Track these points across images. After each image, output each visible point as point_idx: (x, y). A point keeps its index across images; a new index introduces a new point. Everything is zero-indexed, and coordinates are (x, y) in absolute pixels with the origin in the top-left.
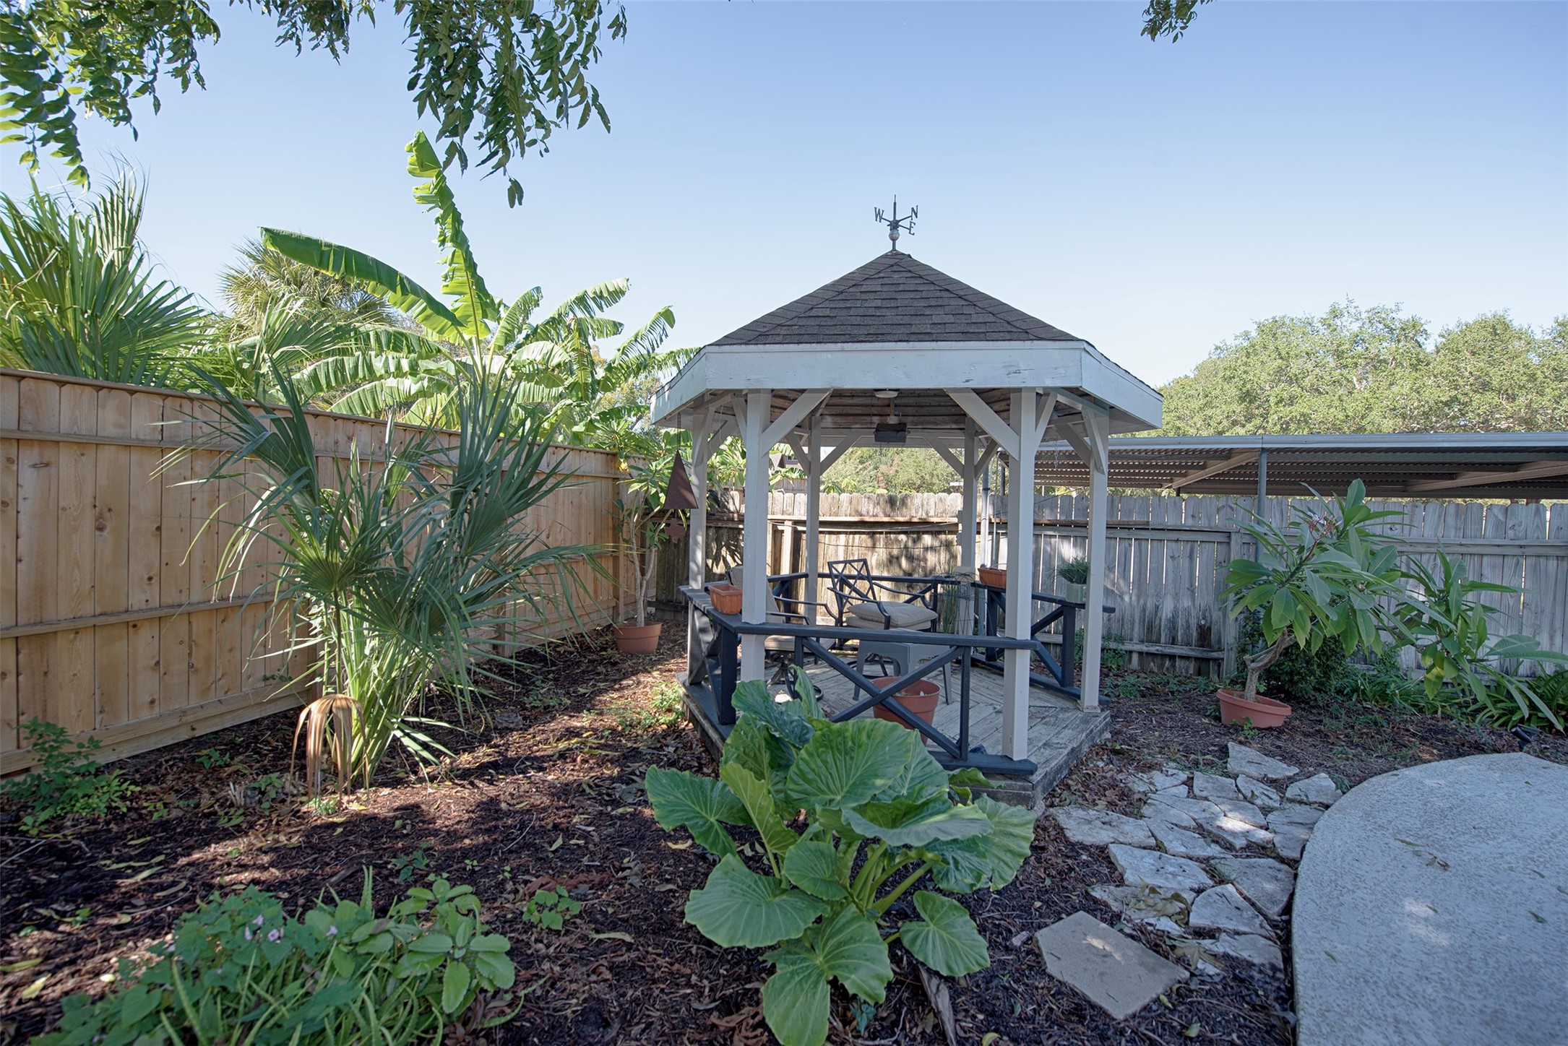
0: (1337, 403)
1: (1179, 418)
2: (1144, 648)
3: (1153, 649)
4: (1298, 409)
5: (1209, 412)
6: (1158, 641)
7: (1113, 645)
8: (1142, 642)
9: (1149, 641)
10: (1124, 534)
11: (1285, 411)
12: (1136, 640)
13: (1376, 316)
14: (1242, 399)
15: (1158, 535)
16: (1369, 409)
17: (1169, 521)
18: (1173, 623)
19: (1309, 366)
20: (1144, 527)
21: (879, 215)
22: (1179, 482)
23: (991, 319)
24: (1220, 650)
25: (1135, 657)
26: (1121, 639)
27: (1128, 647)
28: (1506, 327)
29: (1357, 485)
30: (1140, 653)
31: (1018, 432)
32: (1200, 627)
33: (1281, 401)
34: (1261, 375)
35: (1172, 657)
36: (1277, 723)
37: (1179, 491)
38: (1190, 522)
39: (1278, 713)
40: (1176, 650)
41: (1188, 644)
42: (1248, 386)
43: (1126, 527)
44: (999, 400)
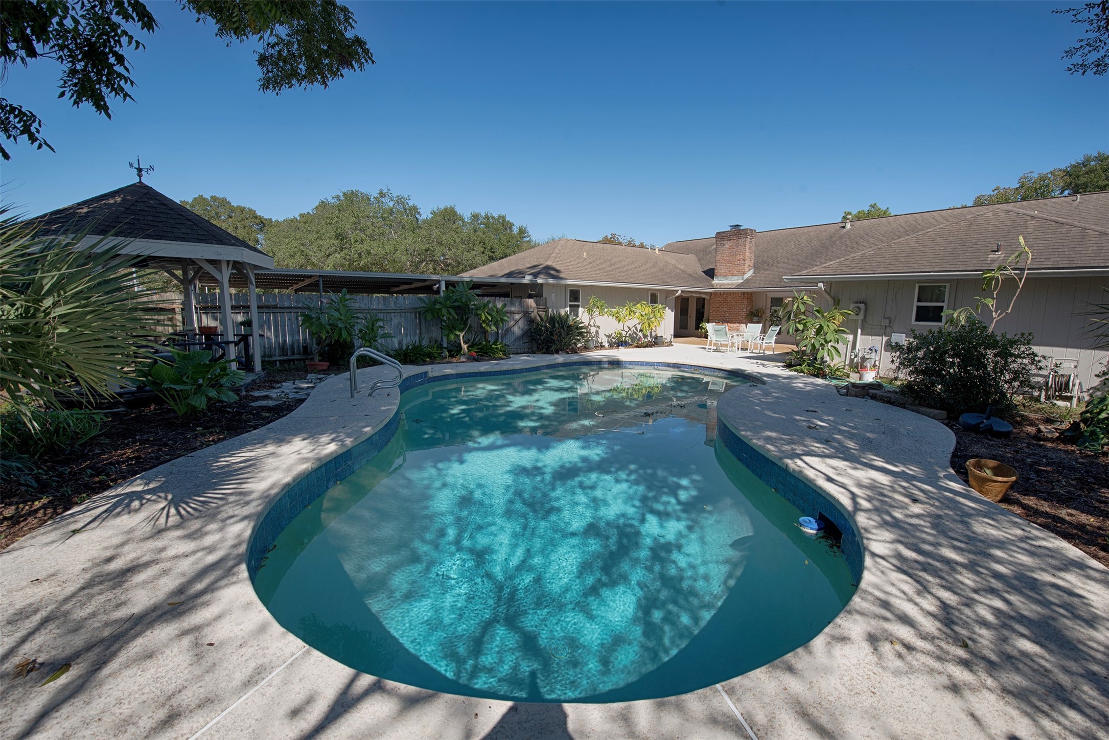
0: (381, 245)
1: (302, 245)
2: (281, 358)
3: (285, 358)
4: (365, 246)
5: (321, 243)
6: (287, 355)
7: (267, 359)
8: (280, 356)
9: (283, 355)
10: (267, 310)
11: (359, 247)
12: (277, 355)
13: (400, 201)
14: (337, 237)
15: (282, 310)
16: (396, 250)
17: (286, 304)
18: (292, 346)
19: (369, 224)
20: (275, 307)
21: (131, 165)
22: (295, 287)
23: (206, 233)
24: (312, 354)
25: (278, 363)
26: (271, 356)
27: (274, 359)
28: (455, 213)
29: (344, 290)
30: (280, 361)
31: (221, 273)
32: (303, 346)
33: (357, 241)
34: (347, 225)
35: (293, 360)
36: (326, 368)
37: (296, 291)
38: (295, 304)
39: (325, 365)
40: (295, 357)
41: (300, 354)
42: (339, 231)
43: (268, 307)
44: (215, 263)
